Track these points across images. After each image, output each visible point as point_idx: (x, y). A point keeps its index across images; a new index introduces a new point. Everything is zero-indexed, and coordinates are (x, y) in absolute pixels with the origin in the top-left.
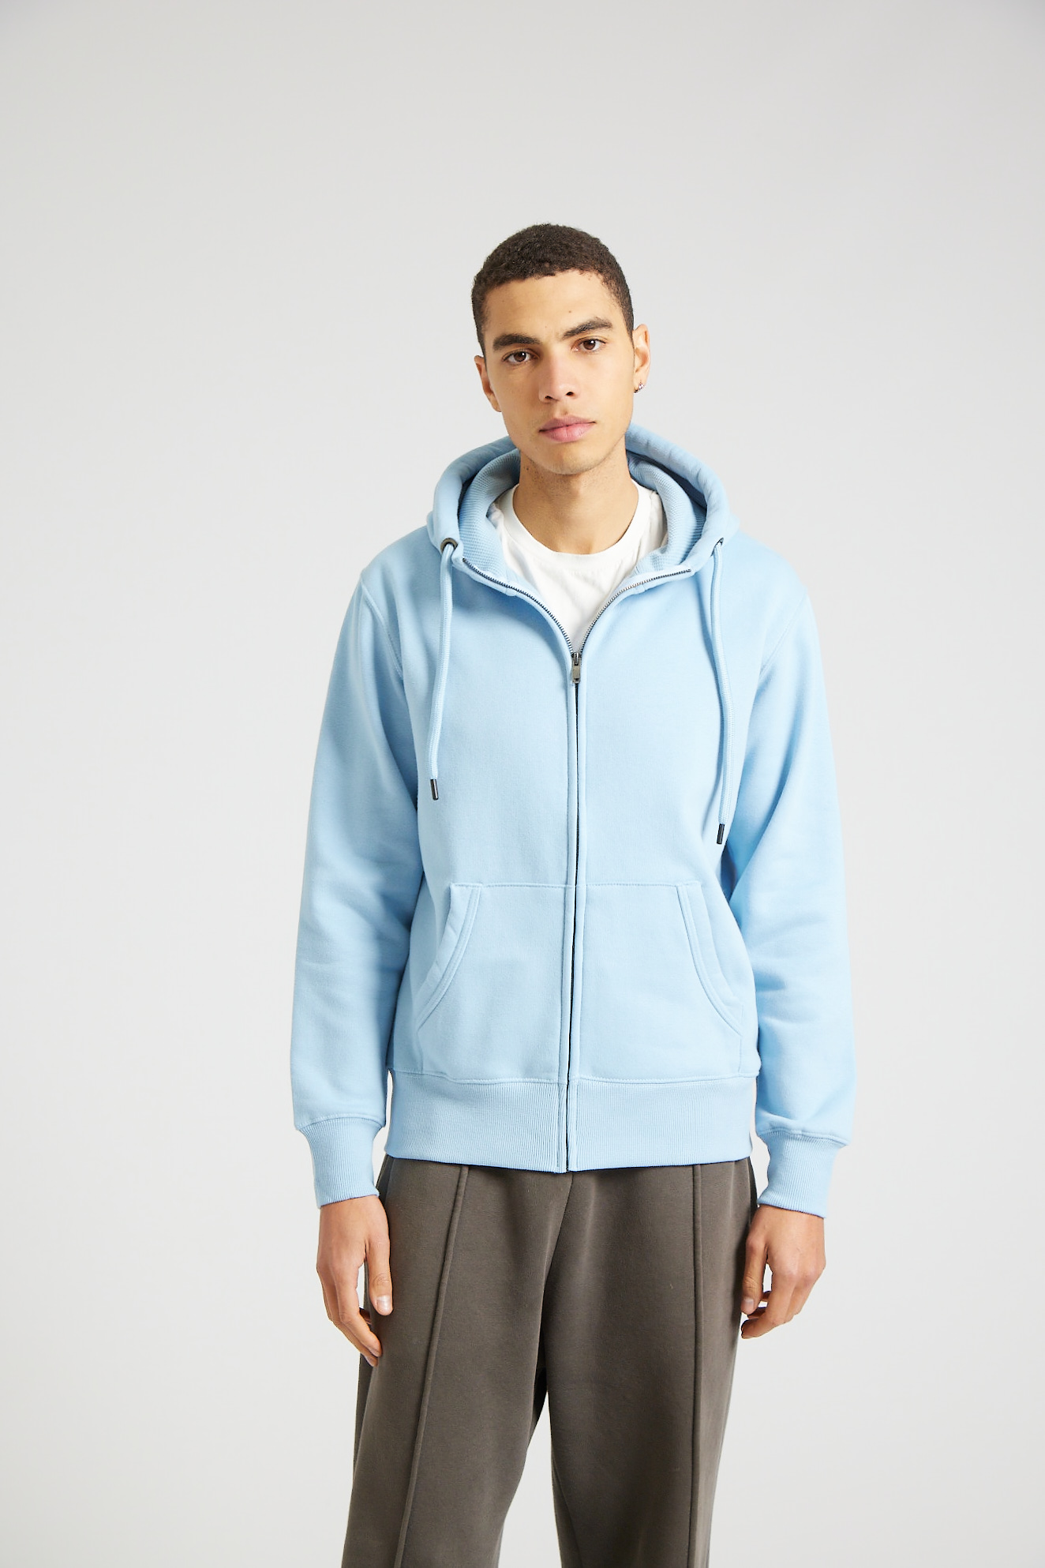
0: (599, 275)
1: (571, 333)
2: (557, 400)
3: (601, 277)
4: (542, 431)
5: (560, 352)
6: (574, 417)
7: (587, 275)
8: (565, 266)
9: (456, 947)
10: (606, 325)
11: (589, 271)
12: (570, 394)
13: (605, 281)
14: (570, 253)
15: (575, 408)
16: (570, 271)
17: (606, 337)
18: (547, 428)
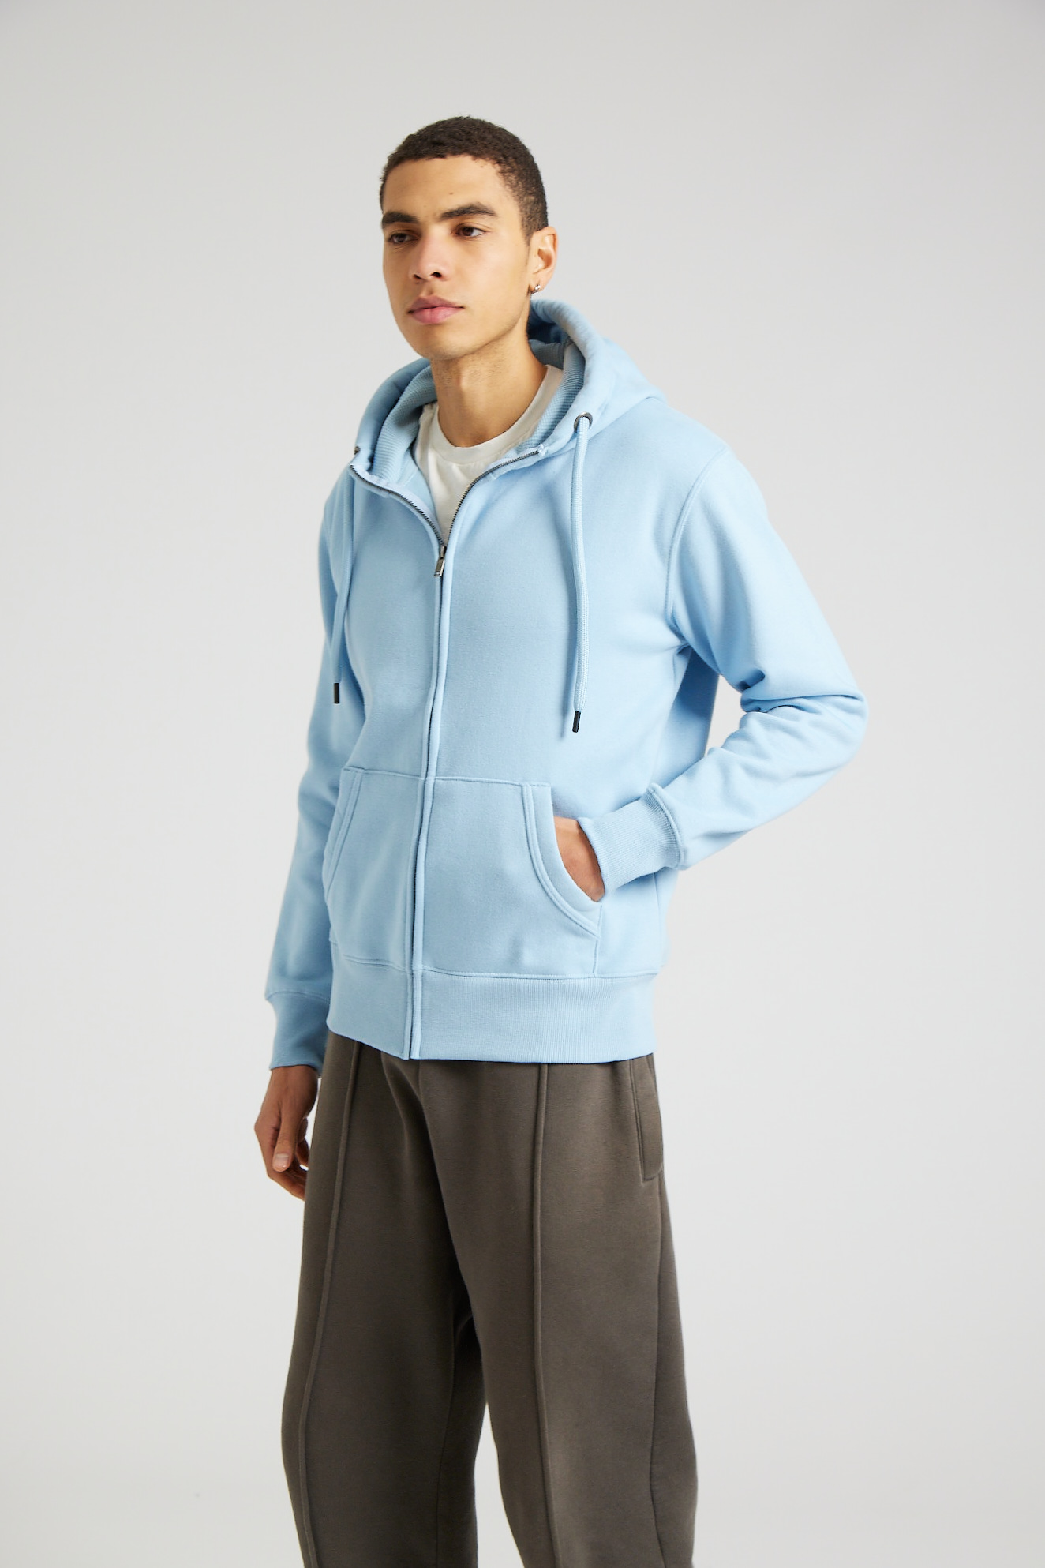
0: (497, 165)
1: (448, 215)
2: (424, 280)
3: (498, 167)
4: (411, 312)
5: (439, 235)
6: (441, 299)
7: (481, 162)
10: (490, 213)
11: (484, 159)
12: (438, 275)
13: (502, 172)
15: (443, 290)
16: (462, 156)
17: (489, 226)
18: (415, 308)
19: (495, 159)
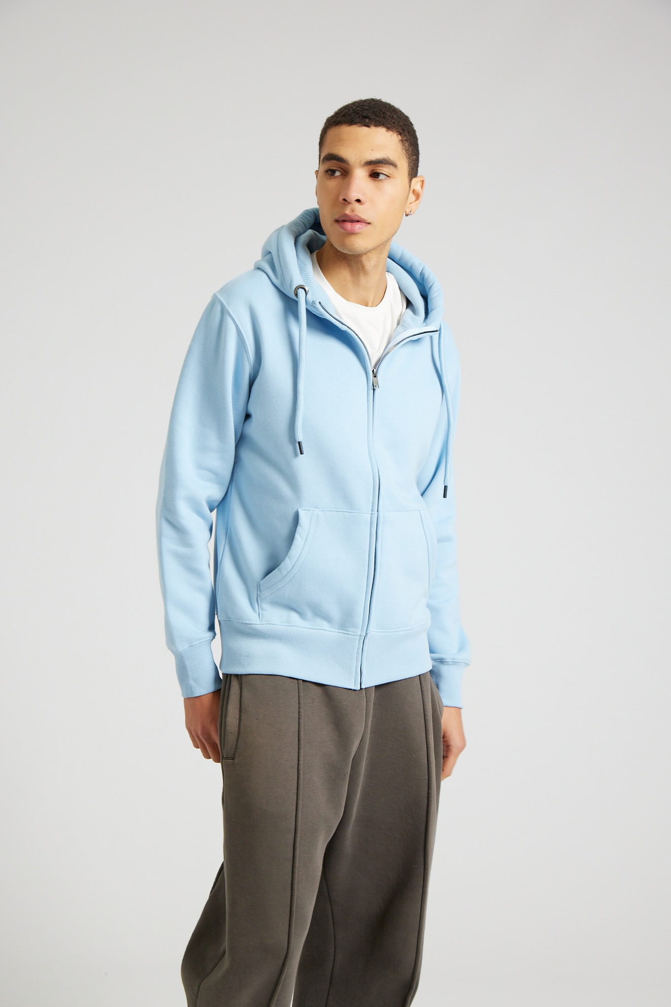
0: (399, 136)
1: (369, 163)
2: (349, 203)
3: (400, 137)
5: (360, 175)
6: (358, 216)
7: (391, 133)
8: (378, 124)
9: (303, 549)
10: (394, 165)
11: (392, 131)
12: (358, 201)
13: (402, 140)
14: (384, 117)
16: (380, 127)
17: (391, 173)
18: (340, 219)
19: (398, 132)
